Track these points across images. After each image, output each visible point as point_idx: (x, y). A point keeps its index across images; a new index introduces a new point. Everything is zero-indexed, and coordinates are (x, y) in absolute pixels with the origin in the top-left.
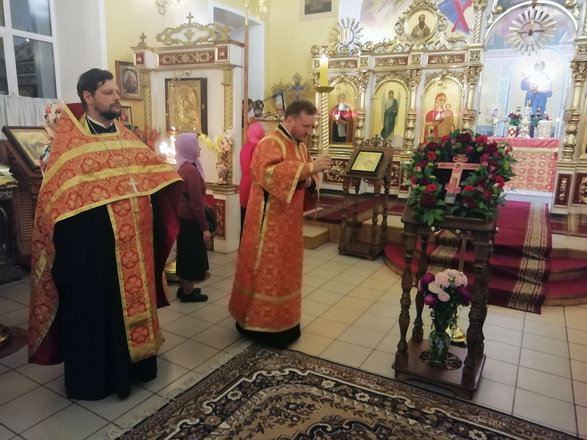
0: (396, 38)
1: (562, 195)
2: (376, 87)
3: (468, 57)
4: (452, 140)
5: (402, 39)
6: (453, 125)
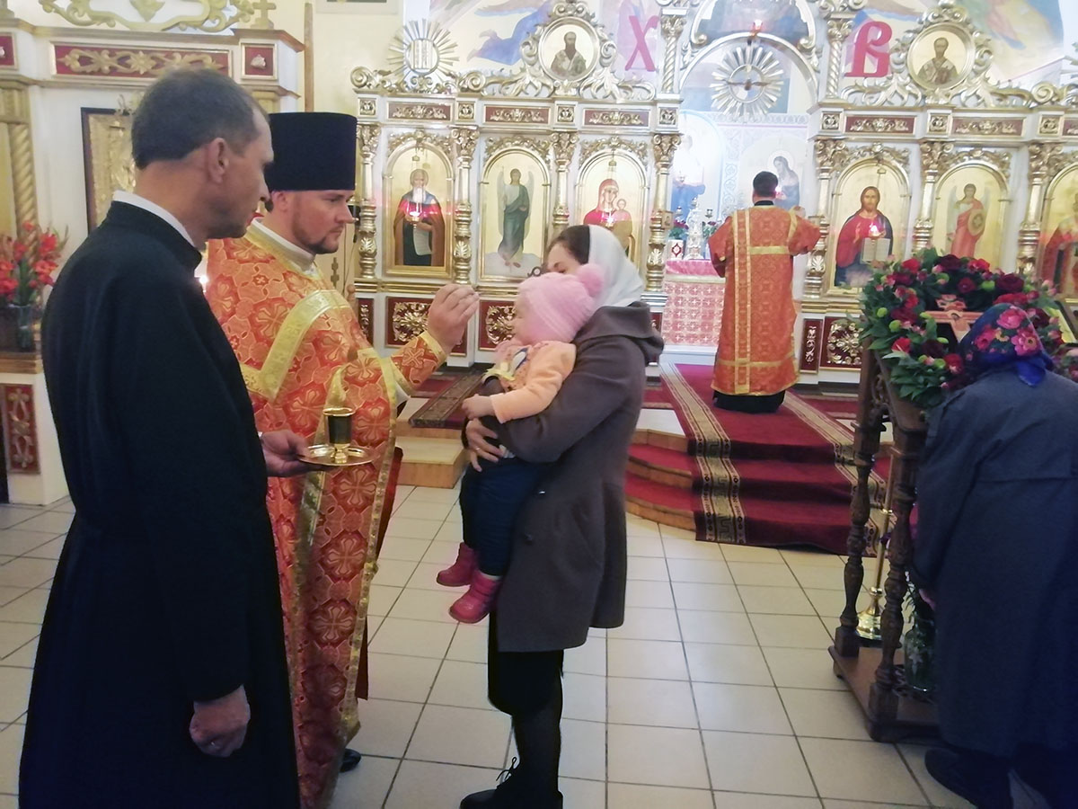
0: (523, 70)
1: (810, 353)
2: (486, 160)
3: (654, 115)
4: (934, 268)
5: (535, 74)
6: (631, 236)
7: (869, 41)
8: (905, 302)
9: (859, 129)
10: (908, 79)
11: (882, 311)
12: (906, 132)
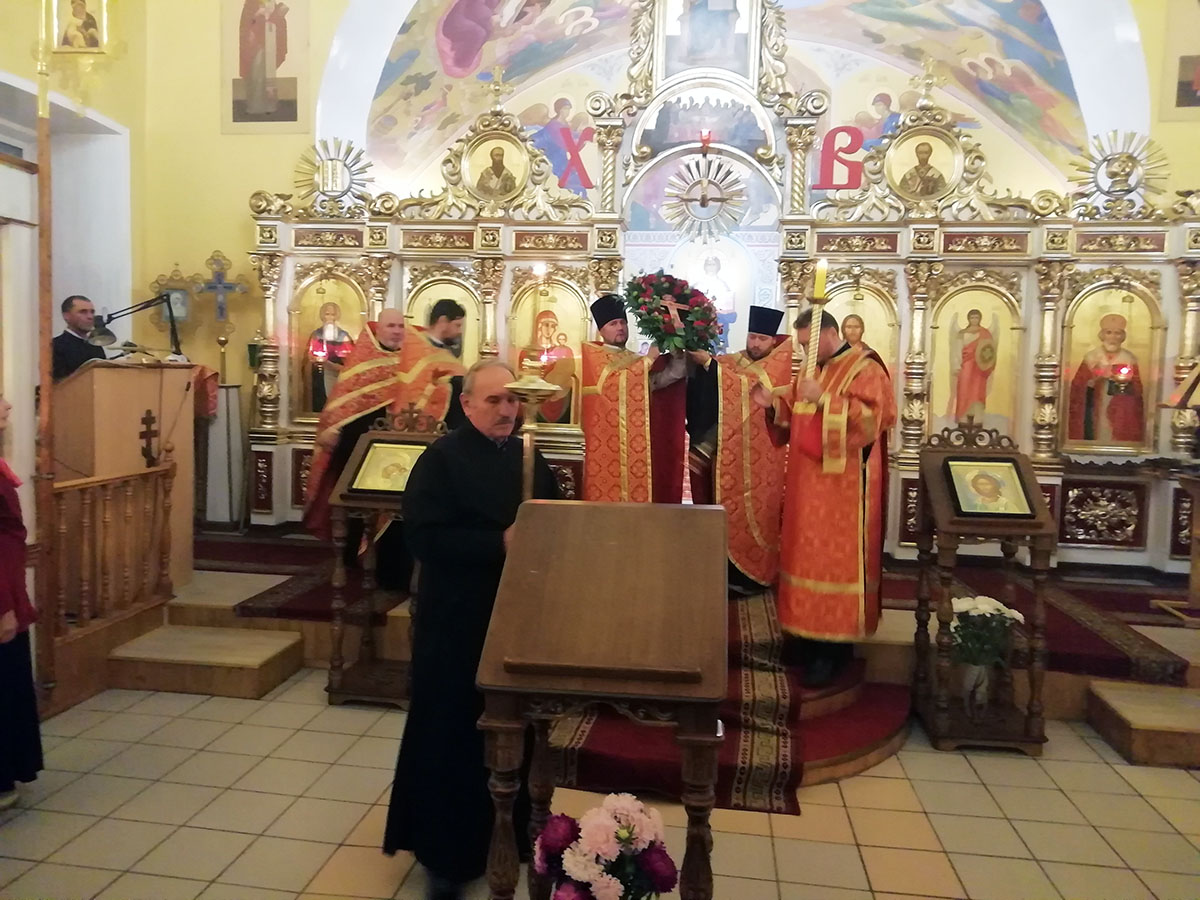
0: (445, 190)
3: (593, 241)
5: (458, 194)
6: (574, 376)
7: (836, 148)
9: (833, 248)
10: (888, 190)
12: (888, 251)
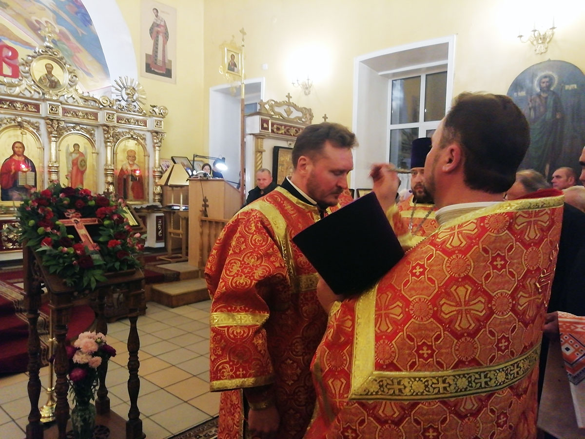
4: (61, 195)
7: (3, 56)
8: (45, 216)
9: (5, 106)
10: (33, 82)
11: (32, 222)
12: (35, 112)
